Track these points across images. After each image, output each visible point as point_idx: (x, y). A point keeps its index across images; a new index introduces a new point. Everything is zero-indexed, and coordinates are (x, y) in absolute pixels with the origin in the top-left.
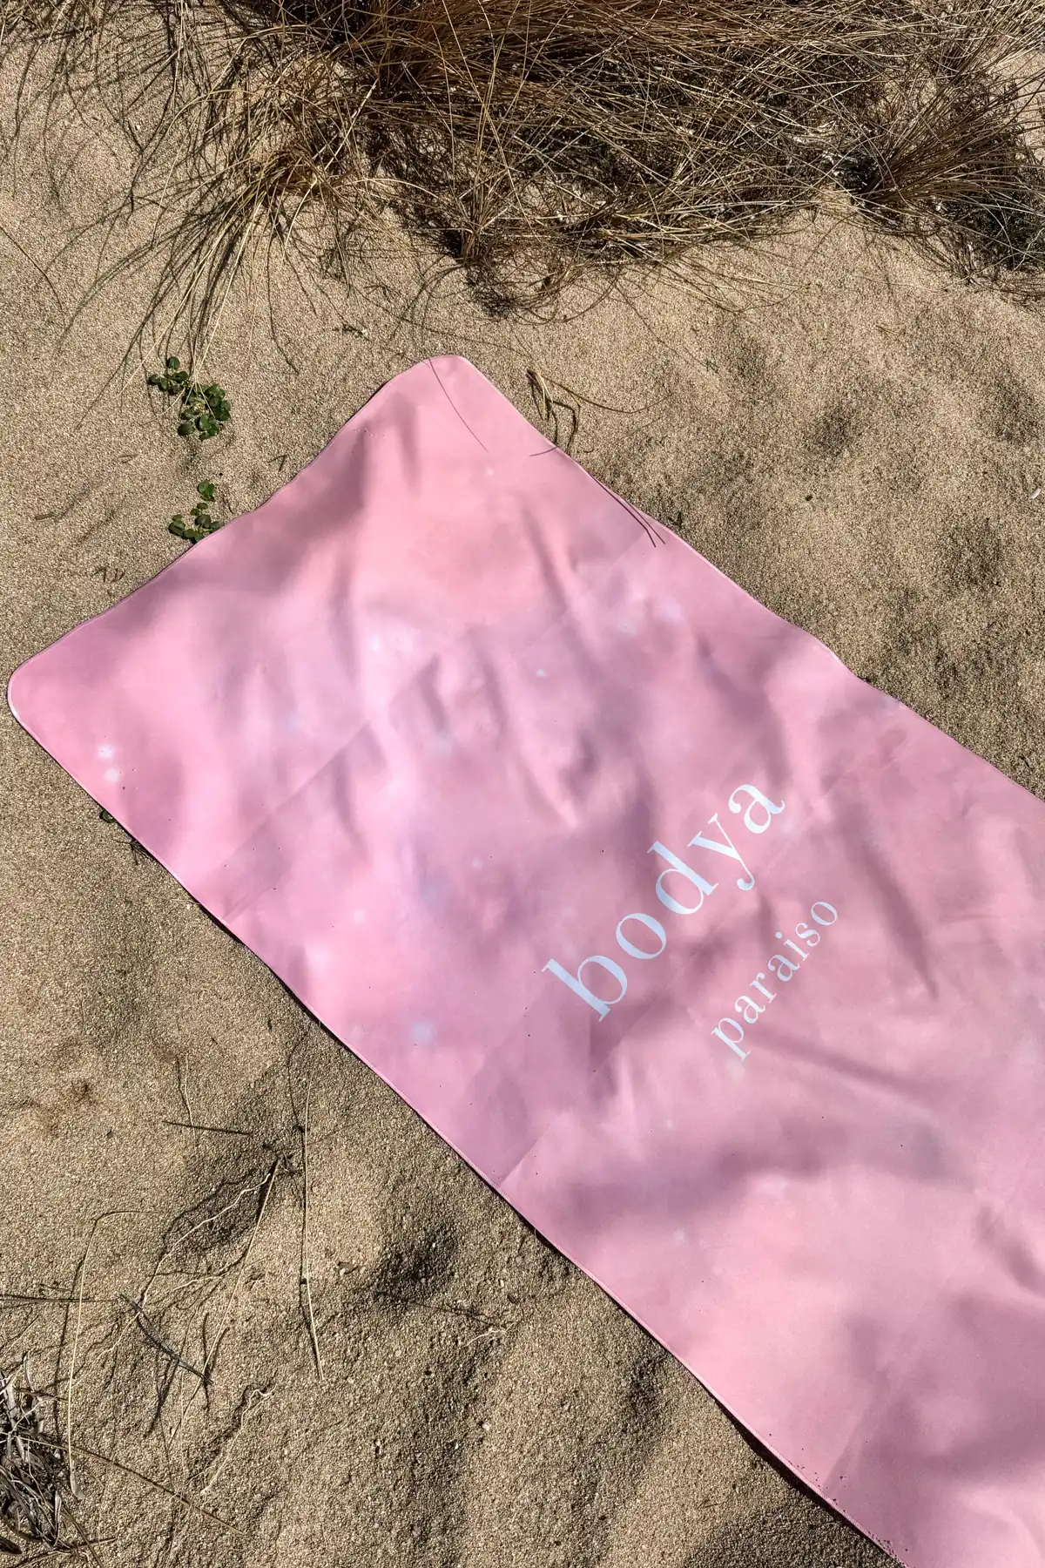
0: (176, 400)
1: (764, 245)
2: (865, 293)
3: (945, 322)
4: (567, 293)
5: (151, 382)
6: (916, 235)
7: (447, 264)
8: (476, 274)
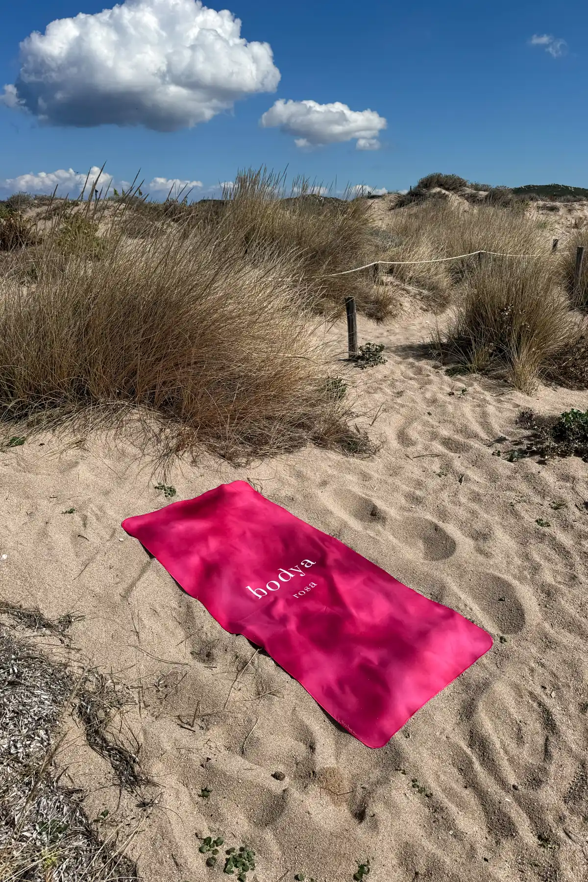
0: (163, 490)
1: (296, 454)
2: (323, 460)
3: (344, 463)
4: (252, 464)
5: (156, 488)
6: (331, 449)
7: (222, 460)
8: (229, 462)
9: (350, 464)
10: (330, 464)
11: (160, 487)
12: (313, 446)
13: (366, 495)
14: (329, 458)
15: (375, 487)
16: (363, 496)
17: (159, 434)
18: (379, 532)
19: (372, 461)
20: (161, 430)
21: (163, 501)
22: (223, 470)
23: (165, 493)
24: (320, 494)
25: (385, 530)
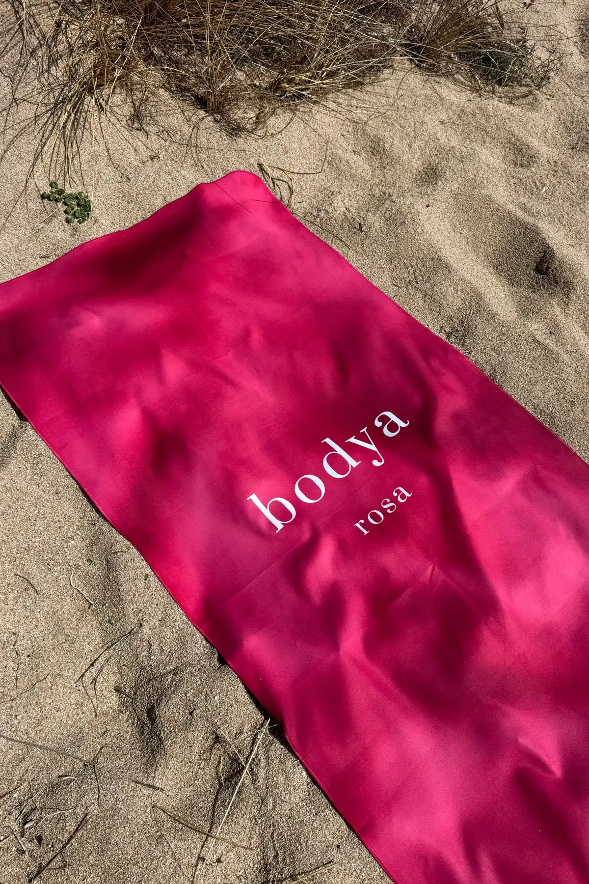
0: (60, 204)
1: (369, 88)
2: (429, 106)
3: (474, 114)
4: (271, 121)
5: (43, 197)
6: (448, 74)
7: (202, 113)
8: (218, 117)
9: (488, 118)
10: (443, 116)
11: (55, 195)
12: (407, 65)
13: (526, 210)
14: (441, 99)
15: (544, 185)
16: (520, 213)
17: (55, 38)
18: (556, 326)
19: (534, 106)
20: (58, 24)
21: (60, 235)
22: (203, 141)
23: (66, 212)
24: (424, 211)
25: (567, 315)
